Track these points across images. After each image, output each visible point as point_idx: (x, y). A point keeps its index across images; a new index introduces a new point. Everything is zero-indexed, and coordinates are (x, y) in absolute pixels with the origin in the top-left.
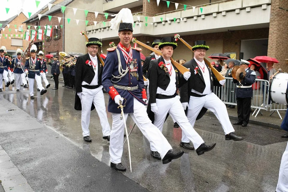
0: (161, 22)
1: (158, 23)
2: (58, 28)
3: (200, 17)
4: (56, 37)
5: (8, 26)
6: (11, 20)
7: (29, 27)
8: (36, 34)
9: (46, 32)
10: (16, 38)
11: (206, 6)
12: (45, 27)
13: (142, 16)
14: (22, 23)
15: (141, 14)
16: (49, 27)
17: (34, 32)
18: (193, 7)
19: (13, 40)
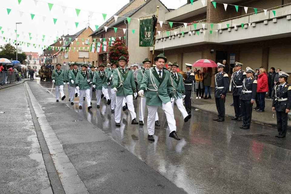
0: (227, 29)
1: (223, 30)
3: (272, 21)
5: (76, 39)
7: (95, 39)
8: (101, 46)
10: (83, 50)
11: (278, 8)
12: (110, 39)
13: (207, 23)
14: (89, 36)
15: (205, 21)
16: (113, 39)
17: (99, 44)
18: (264, 10)
19: (80, 53)
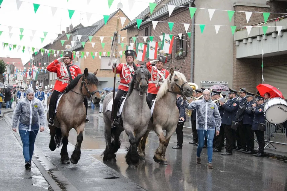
2: (182, 37)
4: (180, 53)
6: (102, 25)
8: (145, 49)
9: (162, 45)
14: (121, 30)
17: (141, 47)
19: (103, 59)
